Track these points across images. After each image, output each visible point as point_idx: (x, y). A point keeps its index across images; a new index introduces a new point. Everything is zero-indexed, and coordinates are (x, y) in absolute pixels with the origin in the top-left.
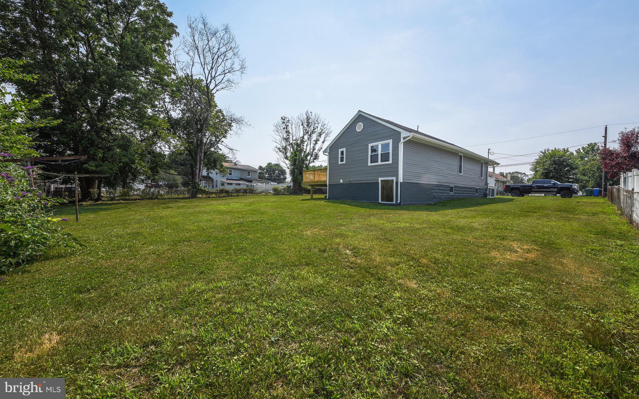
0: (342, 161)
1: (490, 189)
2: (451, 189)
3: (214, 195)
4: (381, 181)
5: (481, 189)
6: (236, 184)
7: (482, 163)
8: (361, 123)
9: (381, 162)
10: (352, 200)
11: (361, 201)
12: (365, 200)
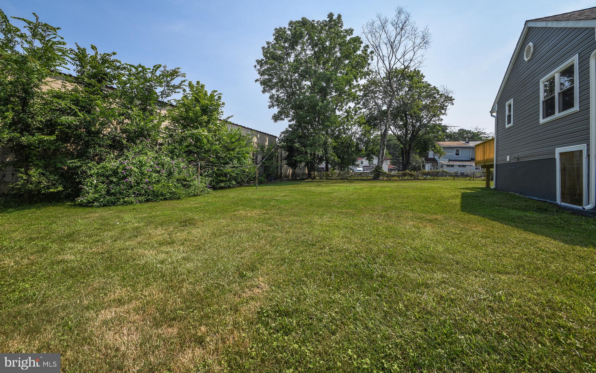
0: (509, 122)
3: (395, 178)
4: (561, 154)
6: (459, 166)
8: (531, 44)
9: (559, 112)
10: (521, 193)
11: (531, 197)
12: (537, 197)
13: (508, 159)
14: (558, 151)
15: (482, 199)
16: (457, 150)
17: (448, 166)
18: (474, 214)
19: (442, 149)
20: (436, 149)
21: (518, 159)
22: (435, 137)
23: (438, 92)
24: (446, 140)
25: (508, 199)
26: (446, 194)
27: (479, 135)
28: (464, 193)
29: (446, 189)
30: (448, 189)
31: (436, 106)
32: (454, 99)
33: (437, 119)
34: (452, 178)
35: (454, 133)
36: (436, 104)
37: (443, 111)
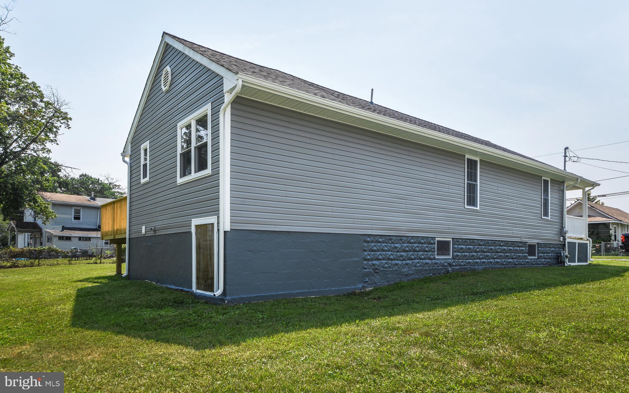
0: (145, 176)
1: (572, 245)
2: (443, 247)
4: (197, 226)
5: (545, 245)
6: (80, 238)
7: (546, 182)
8: (168, 68)
9: (195, 172)
10: (158, 281)
11: (169, 286)
12: (174, 285)
13: (143, 232)
14: (196, 222)
15: (107, 297)
16: (78, 209)
17: (61, 238)
18: (92, 328)
19: (50, 207)
20: (38, 206)
21: (155, 231)
22: (37, 182)
23: (42, 97)
24: (59, 190)
25: (141, 293)
26: (50, 295)
27: (110, 189)
28: (81, 289)
29: (53, 283)
30: (55, 284)
31: (37, 121)
32: (71, 119)
33: (40, 147)
34: (66, 261)
35: (73, 179)
36: (39, 119)
37: (51, 136)
